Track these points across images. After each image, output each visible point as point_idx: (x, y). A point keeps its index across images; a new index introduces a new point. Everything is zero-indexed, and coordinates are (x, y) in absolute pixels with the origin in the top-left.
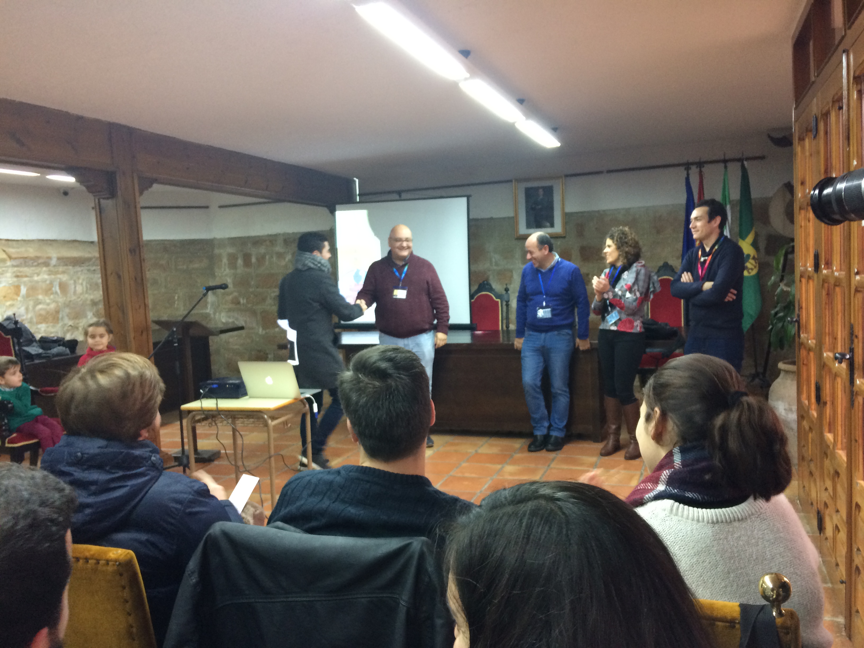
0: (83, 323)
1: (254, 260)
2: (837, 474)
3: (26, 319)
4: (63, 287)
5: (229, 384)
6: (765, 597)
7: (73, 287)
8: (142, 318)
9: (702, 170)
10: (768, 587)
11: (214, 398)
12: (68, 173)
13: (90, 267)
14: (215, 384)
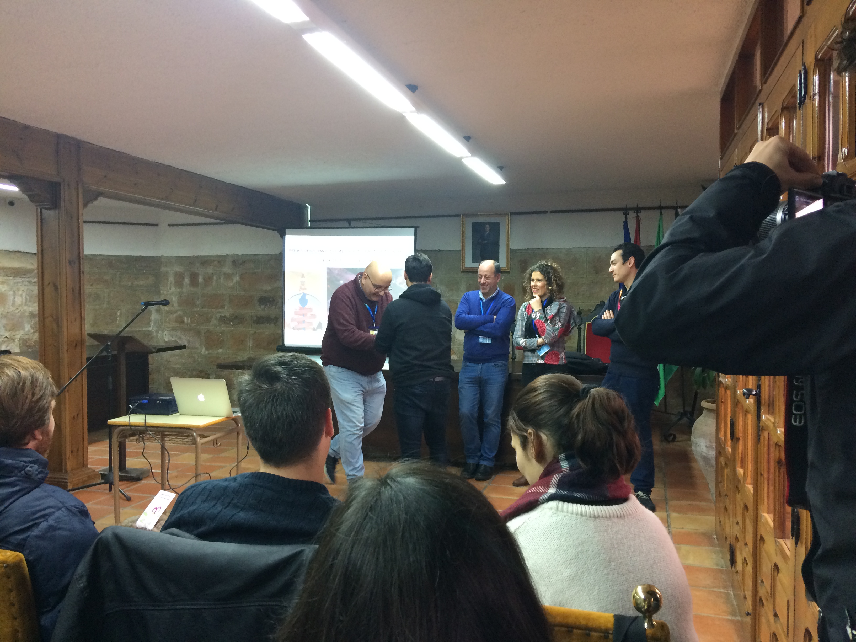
0: (19, 334)
1: (201, 280)
2: (746, 507)
5: (160, 400)
6: (638, 607)
7: (12, 297)
8: (77, 331)
9: (639, 215)
10: (640, 598)
11: (143, 414)
12: (11, 182)
13: (31, 279)
14: (145, 399)
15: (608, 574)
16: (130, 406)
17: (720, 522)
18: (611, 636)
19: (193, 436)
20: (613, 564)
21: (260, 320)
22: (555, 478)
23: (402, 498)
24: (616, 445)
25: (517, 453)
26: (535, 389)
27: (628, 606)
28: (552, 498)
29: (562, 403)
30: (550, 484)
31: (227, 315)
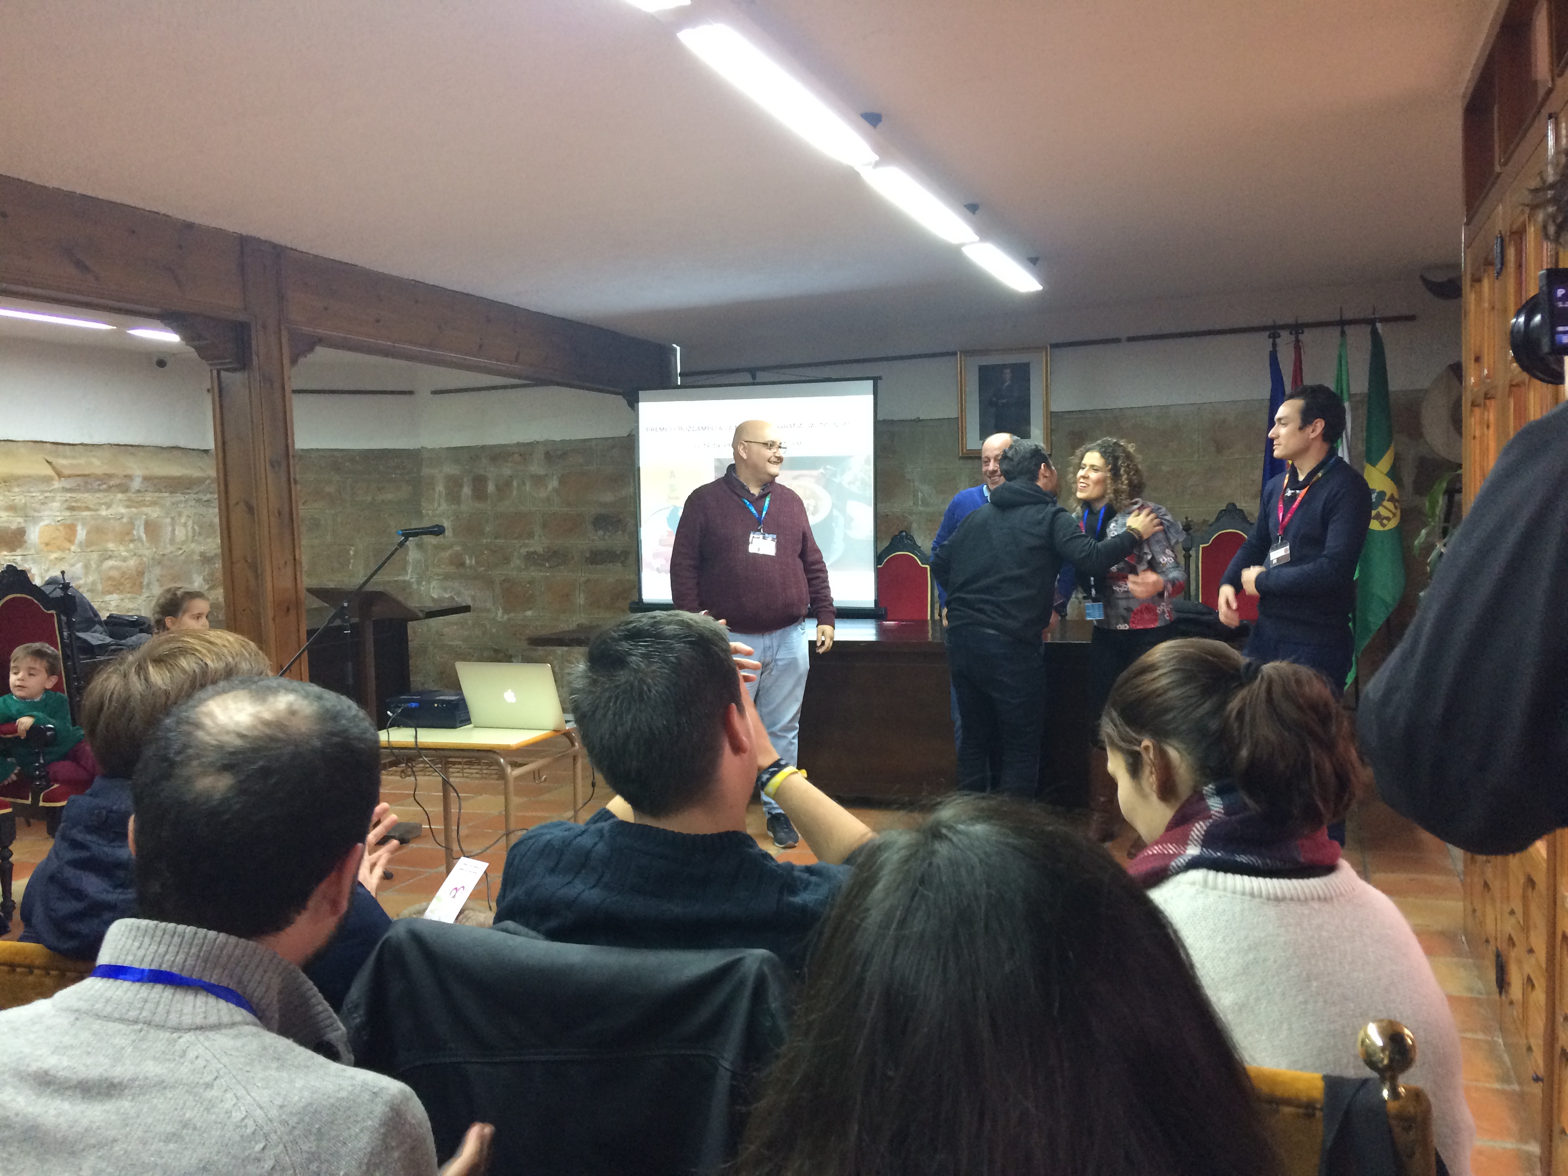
1: (491, 488)
2: (1531, 882)
3: (85, 584)
4: (152, 528)
5: (438, 702)
6: (1370, 1061)
7: (170, 529)
8: (289, 584)
9: (1301, 337)
10: (1373, 1044)
11: (411, 727)
12: (166, 325)
13: (201, 496)
14: (414, 701)
15: (1306, 1002)
16: (389, 713)
17: (1474, 911)
18: (1319, 1114)
19: (498, 764)
20: (1315, 984)
21: (596, 558)
22: (1198, 829)
23: (976, 860)
24: (1316, 766)
25: (1120, 785)
26: (1152, 668)
27: (1345, 1061)
28: (1194, 864)
29: (1206, 692)
30: (1188, 839)
31: (540, 550)
